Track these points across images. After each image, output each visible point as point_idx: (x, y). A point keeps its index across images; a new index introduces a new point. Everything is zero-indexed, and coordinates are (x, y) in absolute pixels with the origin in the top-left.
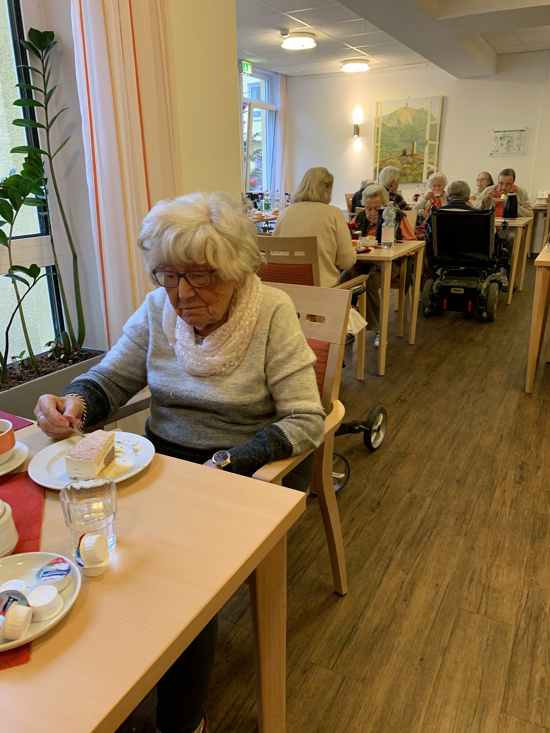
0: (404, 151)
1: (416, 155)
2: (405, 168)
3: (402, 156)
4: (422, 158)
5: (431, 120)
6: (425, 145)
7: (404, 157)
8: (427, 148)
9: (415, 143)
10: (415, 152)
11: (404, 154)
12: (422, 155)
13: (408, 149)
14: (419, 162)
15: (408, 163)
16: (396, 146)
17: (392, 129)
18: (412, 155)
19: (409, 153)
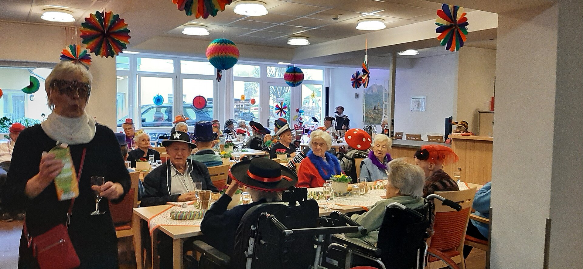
0: (374, 107)
1: (379, 109)
2: (375, 116)
4: (382, 111)
5: (385, 91)
7: (375, 111)
8: (384, 105)
9: (379, 103)
10: (379, 108)
11: (375, 109)
12: (381, 109)
13: (376, 106)
14: (381, 113)
15: (376, 114)
16: (371, 105)
17: (370, 95)
18: (378, 109)
19: (376, 108)
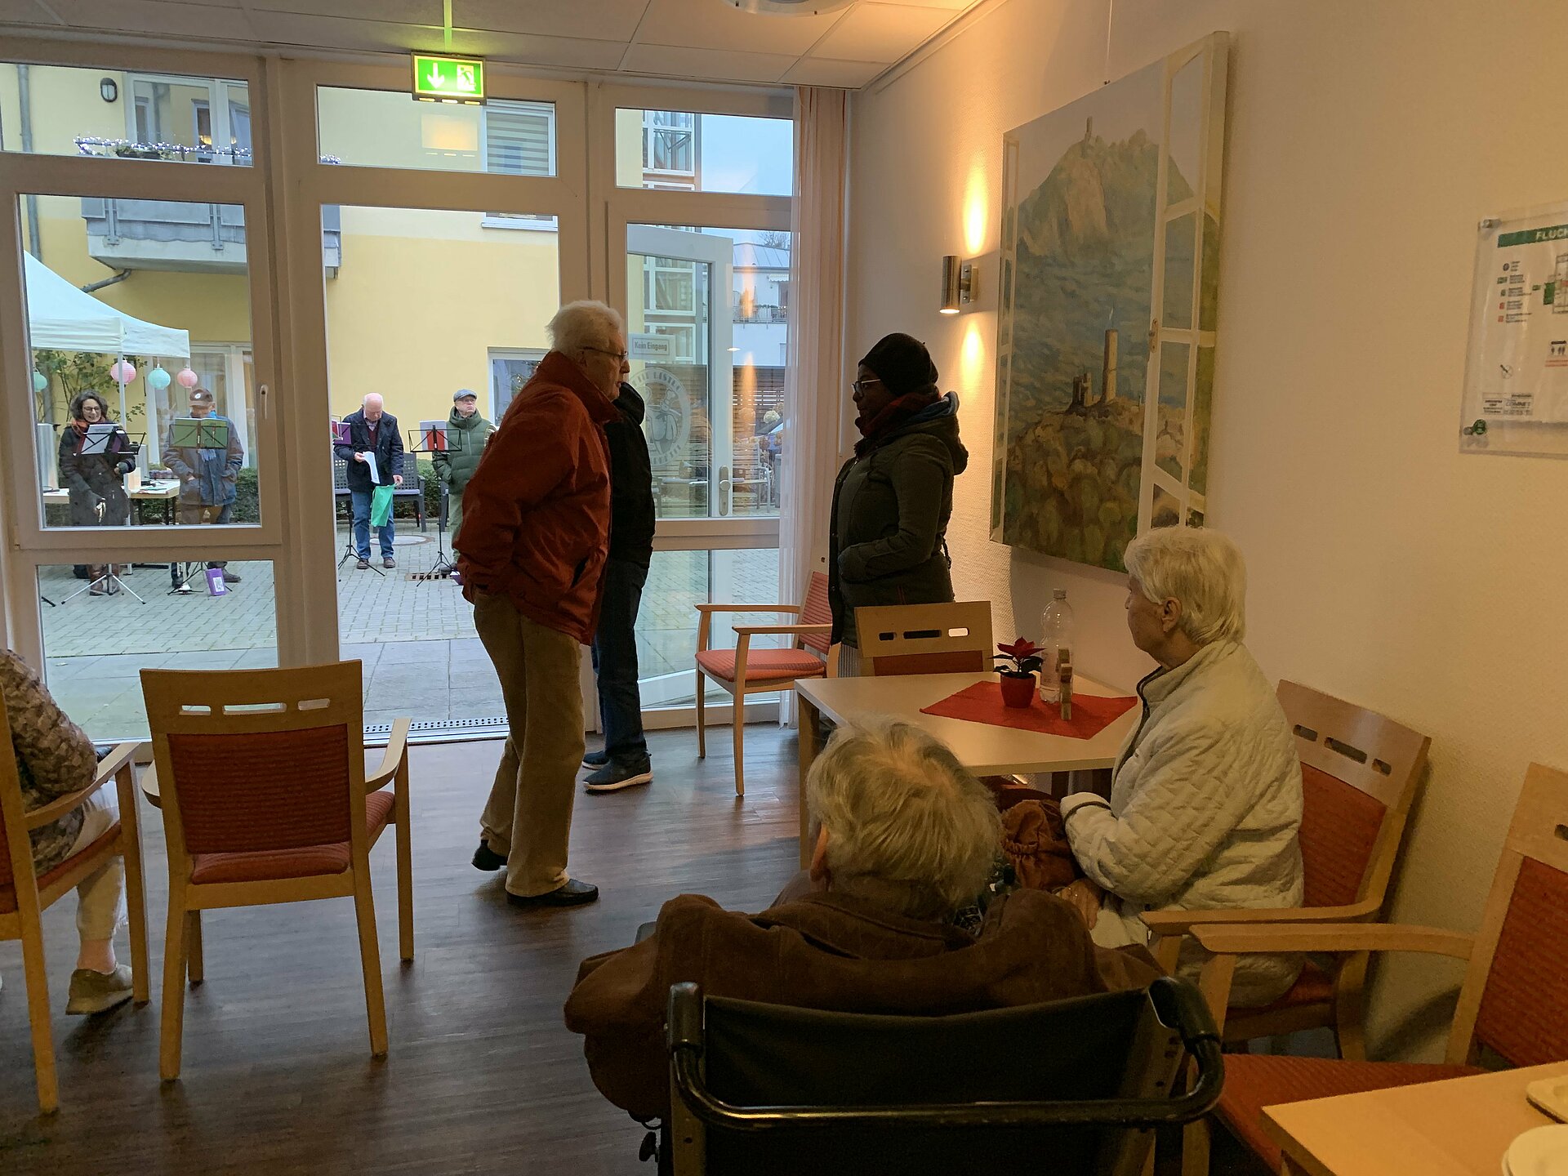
0: (1076, 385)
1: (1115, 408)
2: (1077, 480)
3: (1069, 412)
4: (1136, 429)
5: (1172, 200)
6: (1145, 349)
7: (1077, 420)
8: (1154, 367)
9: (1114, 336)
10: (1111, 395)
11: (1078, 400)
12: (1134, 409)
13: (1089, 376)
14: (1126, 451)
15: (1089, 454)
16: (1053, 359)
17: (1043, 266)
18: (1102, 410)
19: (1091, 399)
